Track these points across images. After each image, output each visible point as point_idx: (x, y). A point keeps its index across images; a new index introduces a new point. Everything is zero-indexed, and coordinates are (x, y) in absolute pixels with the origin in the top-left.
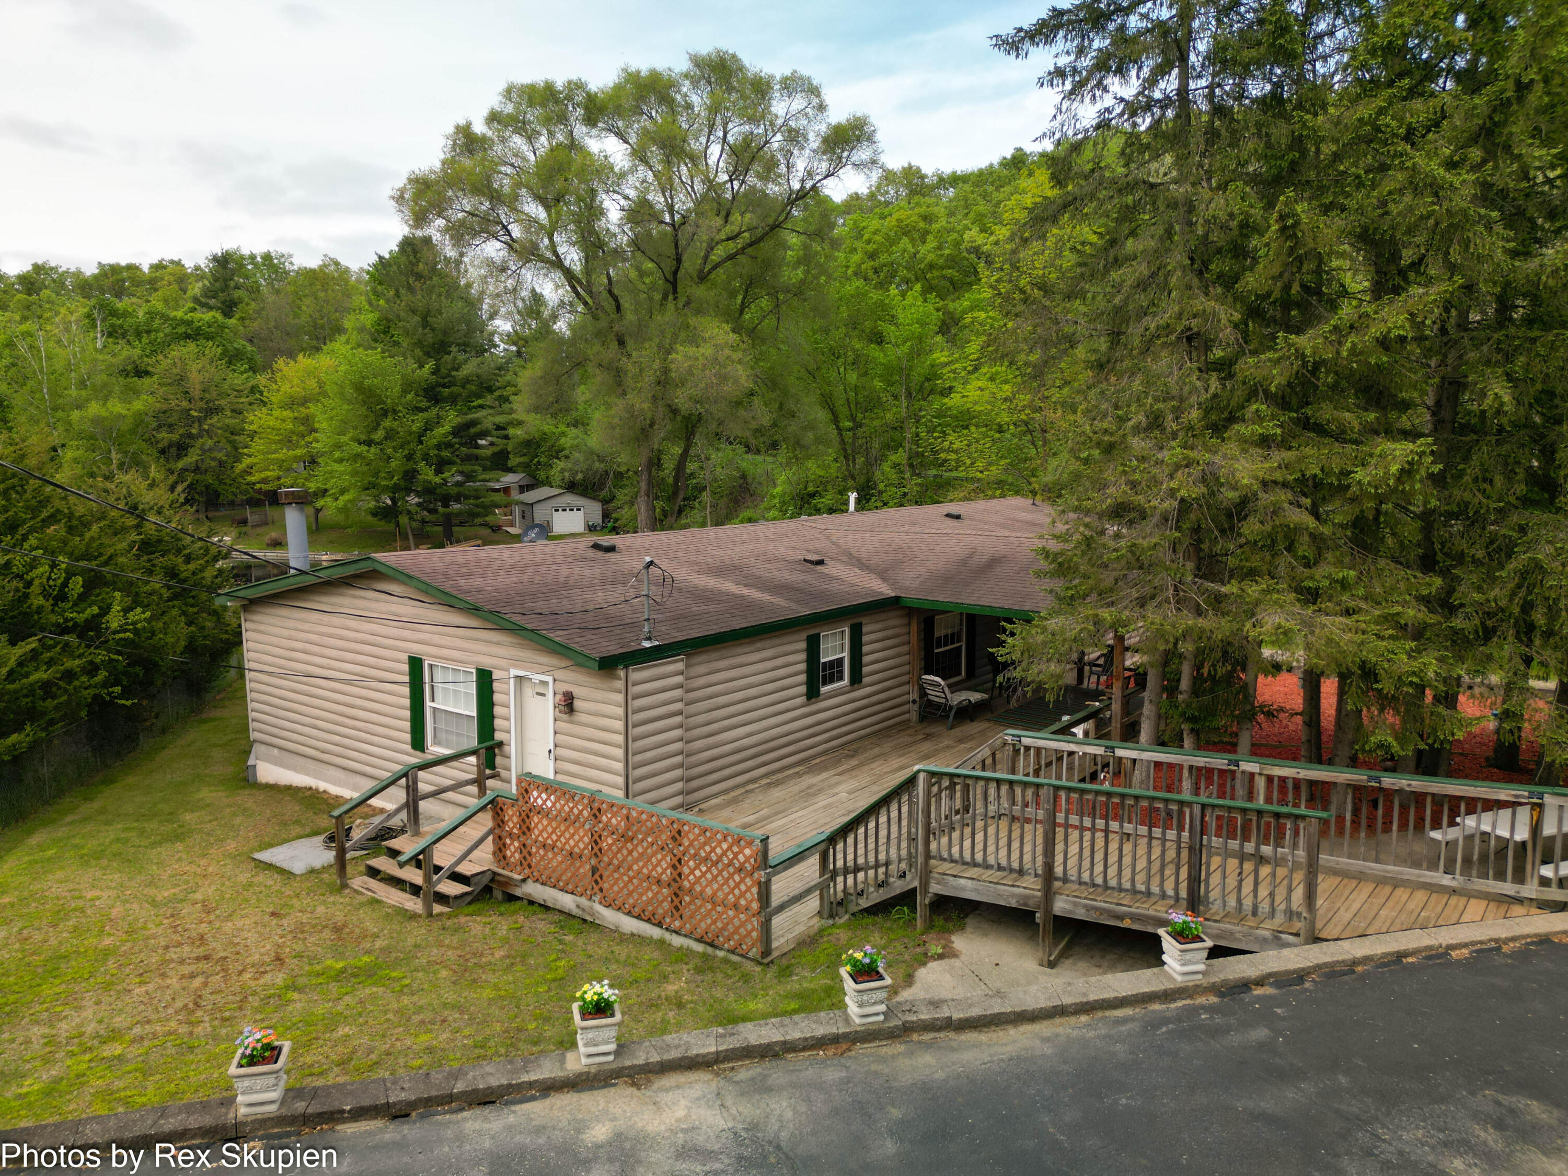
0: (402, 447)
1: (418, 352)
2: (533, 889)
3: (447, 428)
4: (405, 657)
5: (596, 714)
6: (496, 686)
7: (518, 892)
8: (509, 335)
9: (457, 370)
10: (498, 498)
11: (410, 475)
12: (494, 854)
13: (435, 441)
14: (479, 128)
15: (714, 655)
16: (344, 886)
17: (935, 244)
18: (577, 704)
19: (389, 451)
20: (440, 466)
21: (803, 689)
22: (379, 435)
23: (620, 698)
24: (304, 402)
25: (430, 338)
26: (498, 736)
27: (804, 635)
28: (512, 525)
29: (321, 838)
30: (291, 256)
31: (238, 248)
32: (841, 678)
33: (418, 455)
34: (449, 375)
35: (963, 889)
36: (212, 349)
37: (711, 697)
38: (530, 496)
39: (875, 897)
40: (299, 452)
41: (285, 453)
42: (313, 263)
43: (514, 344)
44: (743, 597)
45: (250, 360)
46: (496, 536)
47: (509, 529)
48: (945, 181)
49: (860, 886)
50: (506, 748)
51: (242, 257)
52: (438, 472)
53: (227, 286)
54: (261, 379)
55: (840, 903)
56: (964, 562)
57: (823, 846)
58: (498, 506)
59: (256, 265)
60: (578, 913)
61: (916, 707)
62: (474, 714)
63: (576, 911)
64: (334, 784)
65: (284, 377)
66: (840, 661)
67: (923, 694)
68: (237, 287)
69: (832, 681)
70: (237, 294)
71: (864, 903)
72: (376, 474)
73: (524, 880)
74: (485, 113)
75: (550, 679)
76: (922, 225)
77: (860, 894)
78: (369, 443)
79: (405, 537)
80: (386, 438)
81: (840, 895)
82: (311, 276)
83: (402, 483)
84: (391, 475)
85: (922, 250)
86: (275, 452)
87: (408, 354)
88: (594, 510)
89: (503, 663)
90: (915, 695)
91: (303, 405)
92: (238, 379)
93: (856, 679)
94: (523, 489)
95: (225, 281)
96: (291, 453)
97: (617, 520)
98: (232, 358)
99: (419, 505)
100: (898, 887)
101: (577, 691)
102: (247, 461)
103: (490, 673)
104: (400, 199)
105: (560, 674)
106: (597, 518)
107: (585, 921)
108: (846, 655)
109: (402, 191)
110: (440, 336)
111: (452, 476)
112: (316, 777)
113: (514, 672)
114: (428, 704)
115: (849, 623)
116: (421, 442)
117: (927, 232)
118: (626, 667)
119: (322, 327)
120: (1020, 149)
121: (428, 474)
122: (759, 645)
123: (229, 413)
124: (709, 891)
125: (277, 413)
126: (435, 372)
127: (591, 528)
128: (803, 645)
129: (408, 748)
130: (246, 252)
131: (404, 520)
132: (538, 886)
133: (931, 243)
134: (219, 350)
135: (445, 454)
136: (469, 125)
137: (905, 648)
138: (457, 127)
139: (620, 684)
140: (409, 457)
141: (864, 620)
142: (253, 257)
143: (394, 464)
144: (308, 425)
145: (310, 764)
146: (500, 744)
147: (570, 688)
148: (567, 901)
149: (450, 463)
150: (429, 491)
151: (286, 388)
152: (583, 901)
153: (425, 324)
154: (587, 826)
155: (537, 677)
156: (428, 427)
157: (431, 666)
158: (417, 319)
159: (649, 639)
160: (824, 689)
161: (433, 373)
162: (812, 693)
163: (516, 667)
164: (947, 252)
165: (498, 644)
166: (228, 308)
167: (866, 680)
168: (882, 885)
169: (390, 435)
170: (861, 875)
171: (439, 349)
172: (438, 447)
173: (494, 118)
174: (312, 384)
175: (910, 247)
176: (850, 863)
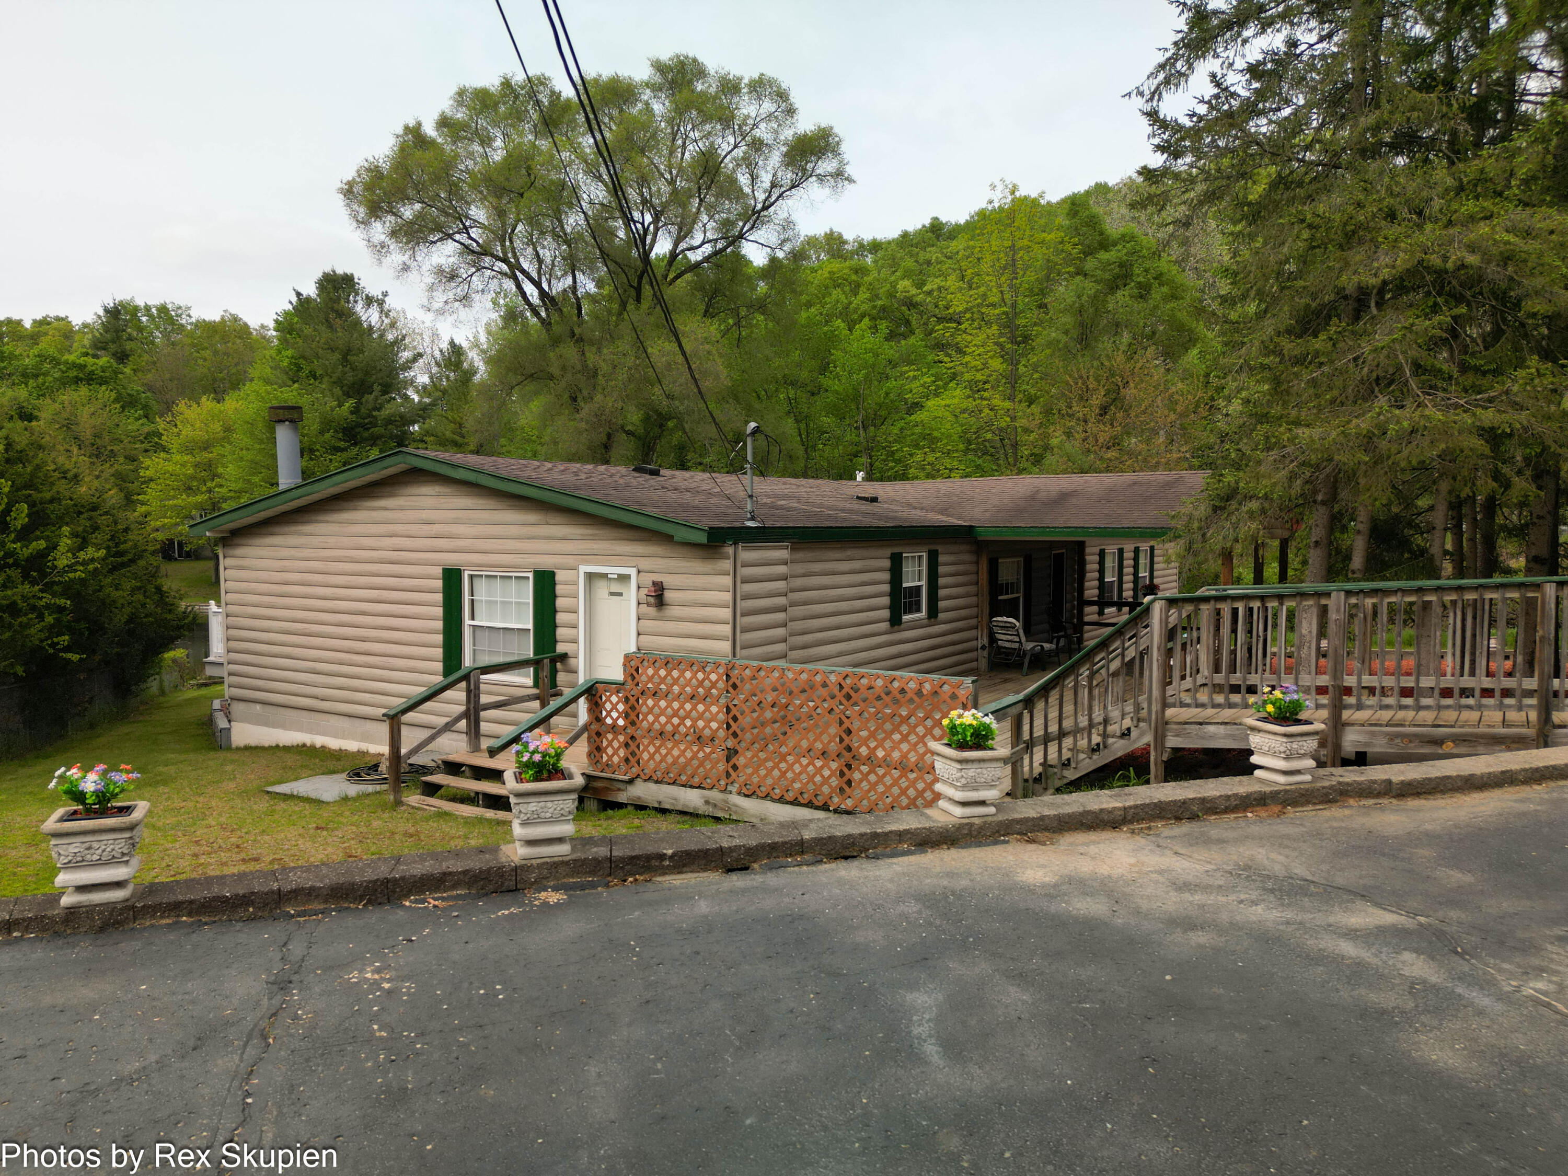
1: (337, 391)
2: (643, 791)
4: (438, 571)
5: (694, 604)
6: (559, 589)
7: (622, 798)
8: (425, 387)
9: (379, 410)
12: (589, 754)
14: (429, 130)
15: (809, 555)
16: (398, 803)
17: (867, 295)
18: (669, 595)
21: (886, 613)
23: (727, 581)
24: (206, 446)
25: (350, 378)
26: (561, 648)
27: (888, 552)
29: (344, 775)
30: (189, 308)
31: (132, 299)
32: (919, 610)
34: (370, 416)
35: (1212, 737)
36: (105, 393)
37: (805, 603)
39: (1087, 764)
40: (199, 498)
41: (183, 500)
42: (213, 315)
43: (429, 395)
45: (145, 407)
48: (862, 248)
49: (1066, 755)
50: (572, 661)
51: (136, 309)
53: (119, 338)
54: (161, 424)
55: (1037, 780)
56: (1032, 498)
57: (1014, 711)
59: (150, 316)
60: (710, 810)
61: (986, 653)
62: (530, 626)
63: (703, 809)
64: (336, 736)
65: (186, 421)
66: (919, 588)
67: (992, 639)
68: (130, 339)
69: (910, 612)
70: (129, 346)
71: (1071, 775)
73: (631, 782)
74: (436, 116)
75: (633, 572)
76: (854, 277)
77: (1066, 764)
81: (1038, 769)
82: (209, 329)
85: (856, 302)
86: (174, 497)
87: (328, 393)
89: (570, 560)
90: (986, 641)
91: (205, 449)
92: (133, 424)
93: (933, 612)
95: (117, 331)
96: (191, 499)
98: (128, 402)
100: (1119, 748)
101: (667, 580)
102: (142, 509)
103: (553, 574)
104: (348, 192)
105: (645, 564)
107: (717, 819)
108: (923, 583)
109: (351, 184)
110: (361, 375)
113: (584, 569)
114: (467, 621)
115: (926, 548)
117: (858, 286)
118: (735, 543)
119: (222, 380)
120: (936, 219)
122: (849, 553)
123: (122, 460)
124: (896, 755)
125: (177, 457)
126: (355, 411)
128: (887, 563)
130: (140, 303)
132: (651, 785)
133: (863, 295)
134: (113, 395)
136: (419, 124)
137: (973, 589)
138: (407, 128)
139: (727, 565)
141: (940, 548)
142: (148, 308)
144: (209, 470)
145: (304, 716)
146: (564, 657)
147: (658, 578)
148: (692, 798)
151: (186, 431)
152: (715, 795)
153: (345, 359)
154: (723, 701)
155: (613, 571)
157: (472, 577)
158: (337, 356)
159: (753, 519)
160: (906, 618)
161: (352, 413)
162: (895, 621)
163: (587, 563)
164: (879, 303)
165: (563, 539)
166: (122, 357)
167: (941, 616)
168: (1096, 749)
170: (1068, 742)
171: (359, 389)
173: (444, 123)
174: (217, 427)
175: (843, 297)
176: (1053, 728)
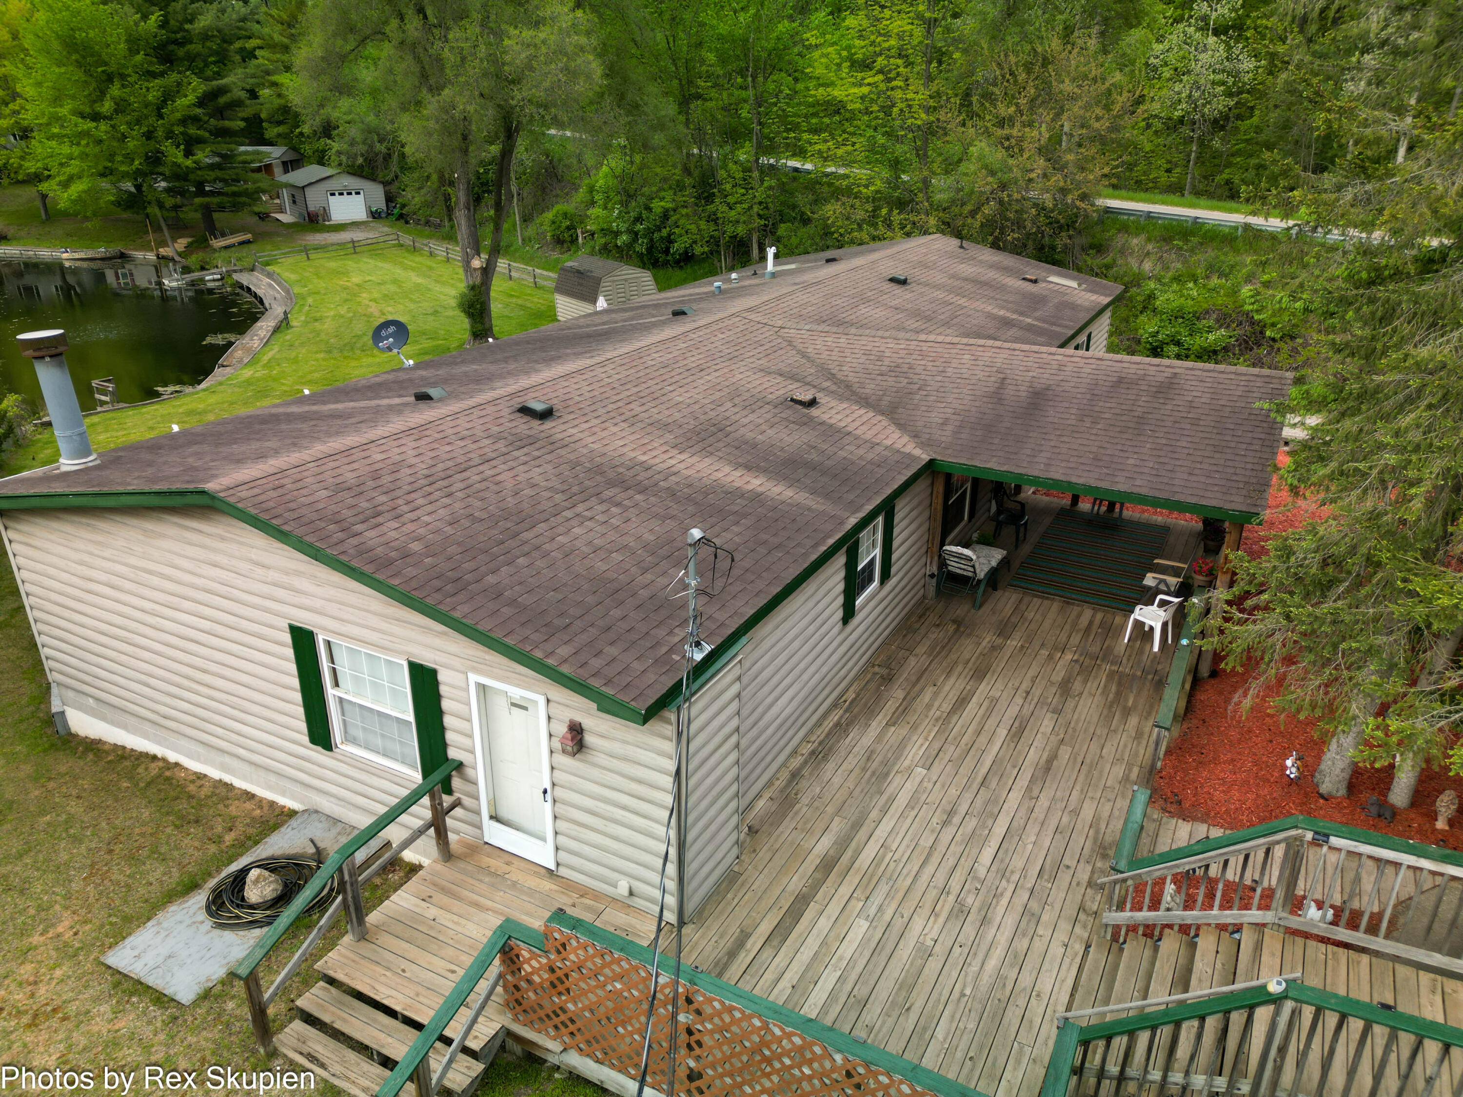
0: (138, 122)
2: (579, 1063)
3: (191, 98)
4: (282, 623)
5: (625, 759)
6: (444, 690)
7: (552, 1058)
9: (190, 22)
10: (263, 180)
11: (155, 160)
12: (506, 1003)
13: (178, 115)
16: (272, 1054)
18: (592, 740)
19: (123, 128)
20: (190, 145)
21: (840, 614)
22: (107, 107)
23: (668, 747)
28: (282, 211)
29: (203, 899)
32: (872, 580)
33: (160, 133)
34: (182, 29)
38: (298, 177)
44: (756, 498)
46: (266, 226)
47: (279, 216)
52: (188, 153)
56: (997, 395)
58: (264, 192)
61: (934, 582)
62: (410, 718)
66: (872, 561)
72: (111, 157)
73: (563, 1051)
75: (540, 699)
78: (96, 117)
79: (158, 229)
80: (116, 111)
83: (144, 168)
84: (129, 158)
88: (376, 193)
89: (455, 663)
90: (933, 568)
93: (886, 575)
94: (289, 165)
97: (403, 206)
99: (167, 190)
101: (589, 725)
103: (434, 672)
105: (556, 696)
106: (380, 203)
108: (878, 550)
111: (204, 156)
112: (159, 743)
113: (475, 678)
114: (331, 692)
116: (160, 116)
118: (679, 708)
121: (175, 155)
122: (804, 585)
126: (164, 25)
127: (375, 215)
129: (306, 739)
131: (154, 210)
132: (590, 1062)
135: (192, 131)
139: (668, 730)
140: (149, 135)
143: (131, 144)
145: (147, 727)
146: (459, 765)
147: (576, 717)
149: (200, 141)
150: (179, 175)
155: (516, 693)
156: (168, 97)
157: (328, 644)
159: (697, 644)
160: (858, 603)
161: (161, 27)
162: (848, 615)
163: (477, 672)
165: (444, 635)
169: (121, 107)
172: (184, 121)
